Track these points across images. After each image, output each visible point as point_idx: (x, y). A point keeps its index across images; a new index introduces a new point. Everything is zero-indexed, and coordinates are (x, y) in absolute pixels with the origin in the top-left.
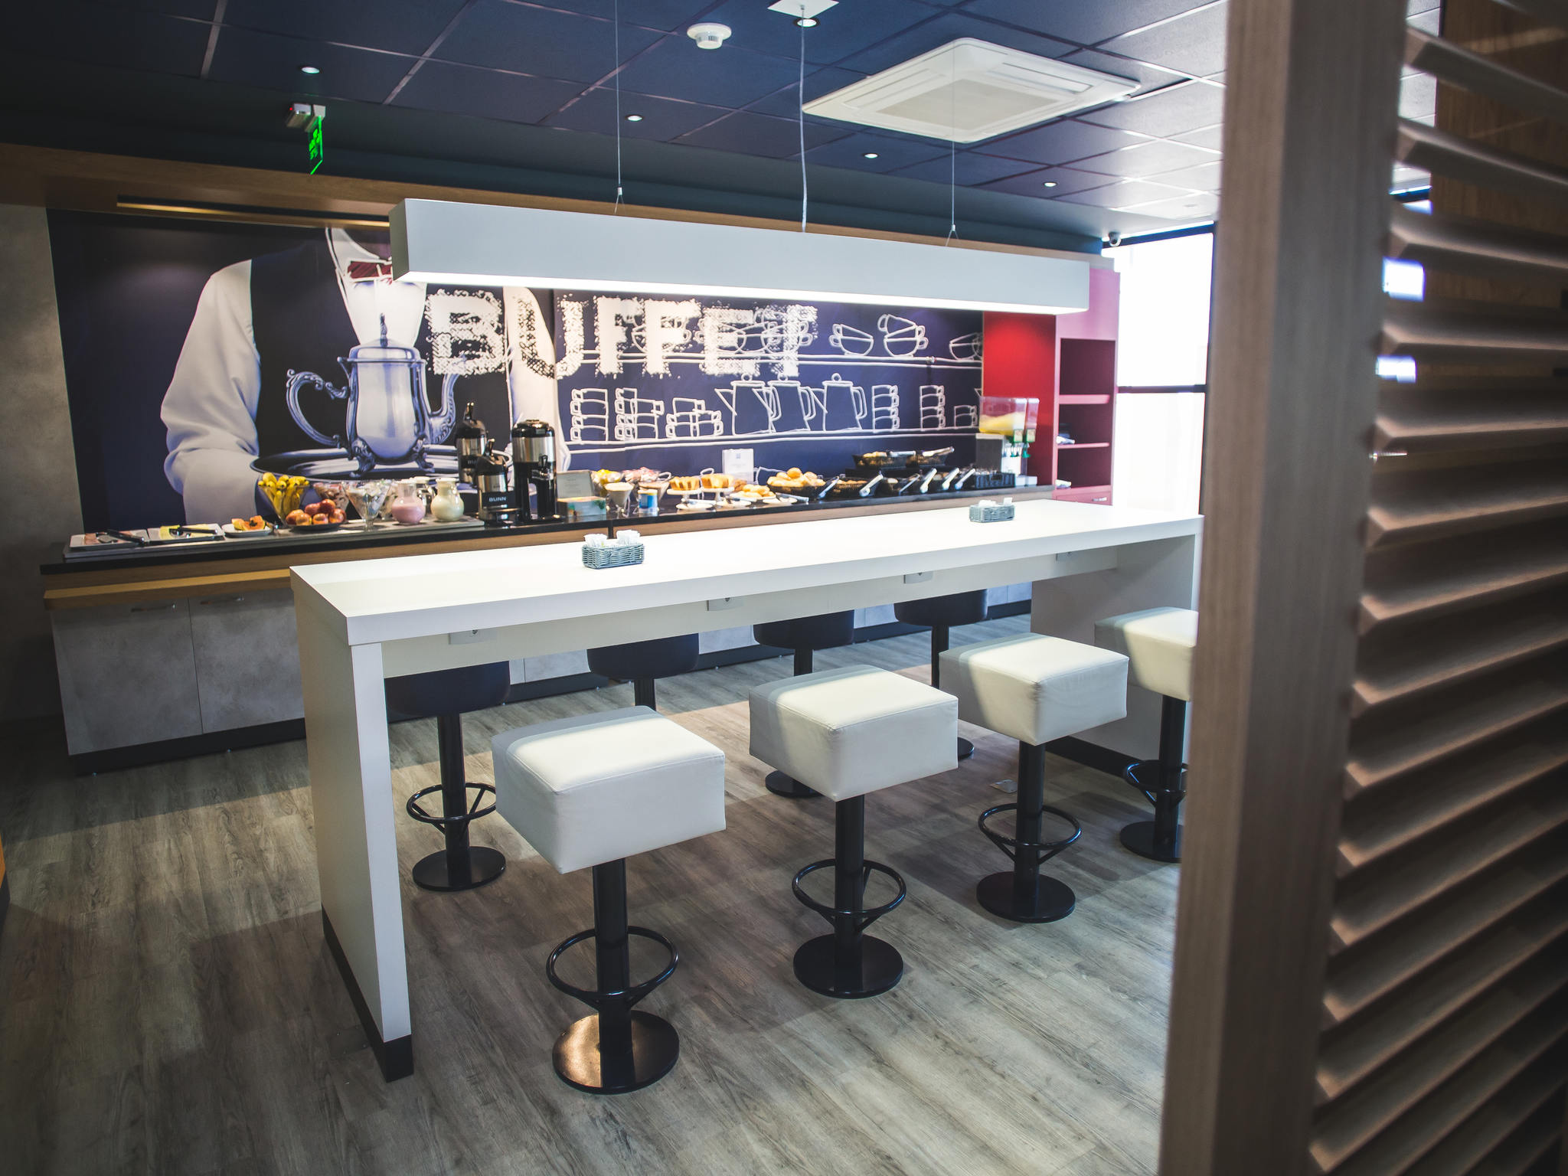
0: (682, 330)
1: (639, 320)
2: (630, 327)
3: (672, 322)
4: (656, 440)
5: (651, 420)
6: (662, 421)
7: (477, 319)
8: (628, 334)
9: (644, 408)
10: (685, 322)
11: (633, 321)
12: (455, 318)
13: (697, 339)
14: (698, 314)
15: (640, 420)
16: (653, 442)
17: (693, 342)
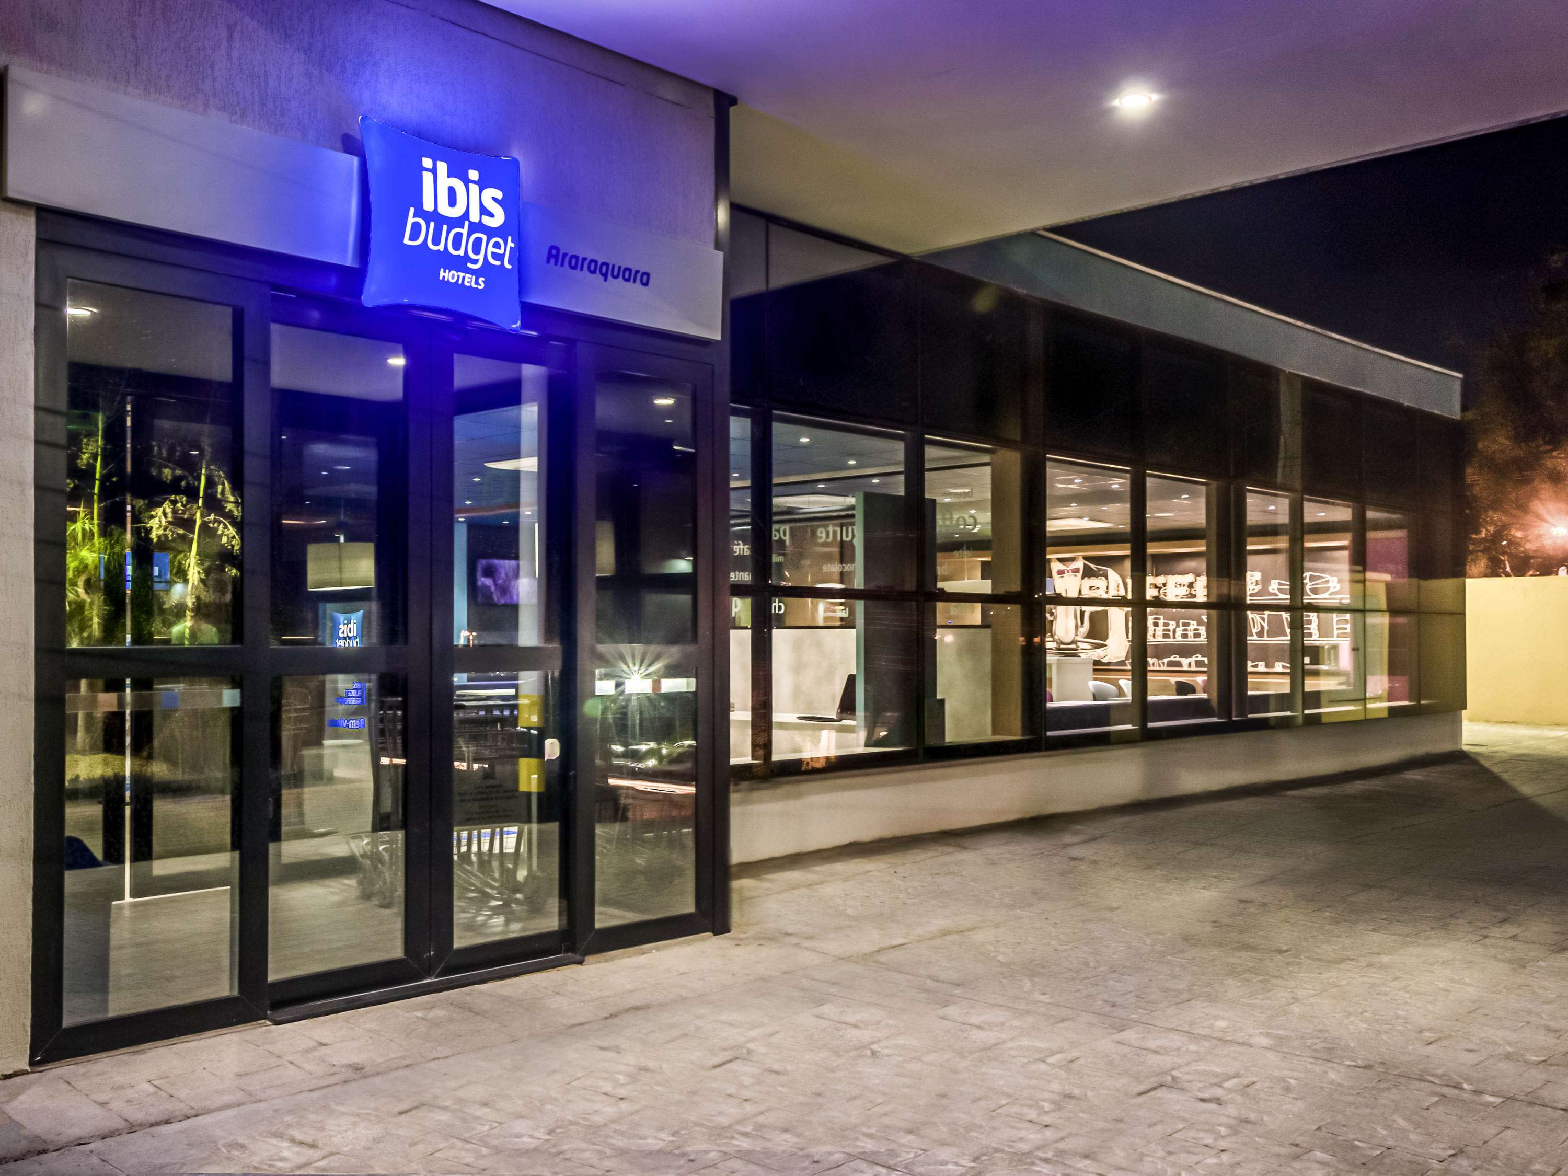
0: (1186, 588)
1: (1164, 585)
2: (1160, 588)
3: (1180, 585)
4: (1171, 639)
5: (1169, 630)
6: (1174, 631)
7: (1098, 588)
8: (1159, 591)
9: (1166, 625)
10: (1187, 584)
11: (1161, 586)
12: (1091, 588)
13: (1193, 592)
14: (1193, 580)
15: (1164, 630)
16: (1170, 641)
17: (1190, 594)
